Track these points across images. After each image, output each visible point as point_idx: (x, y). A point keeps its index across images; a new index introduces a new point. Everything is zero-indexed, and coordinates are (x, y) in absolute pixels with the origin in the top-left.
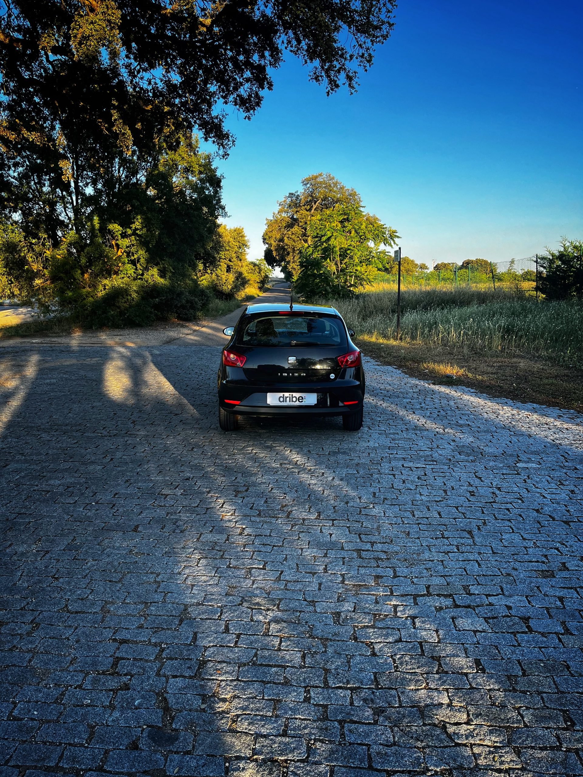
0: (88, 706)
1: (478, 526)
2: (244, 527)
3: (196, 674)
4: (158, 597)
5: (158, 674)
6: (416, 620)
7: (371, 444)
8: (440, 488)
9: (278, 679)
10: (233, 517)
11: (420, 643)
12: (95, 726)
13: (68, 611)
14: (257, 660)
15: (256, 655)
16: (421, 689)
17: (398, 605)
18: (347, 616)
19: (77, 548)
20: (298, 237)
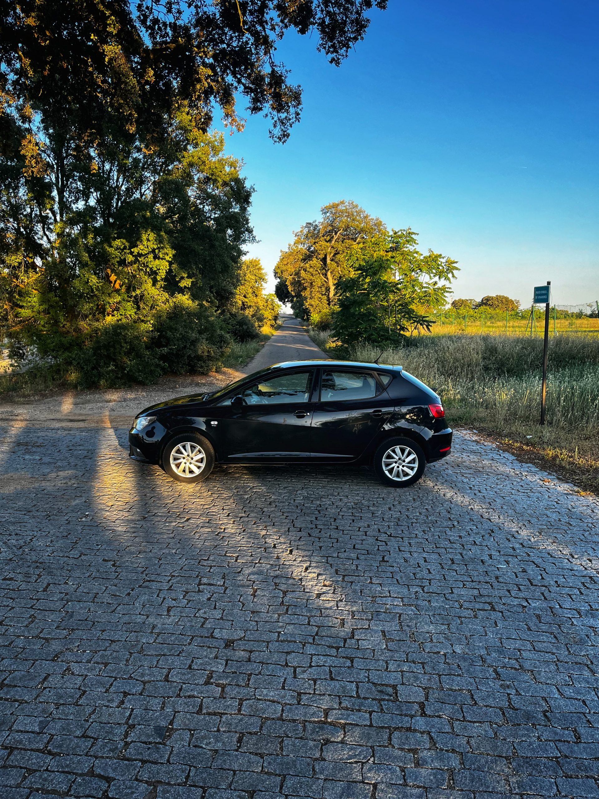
20: (317, 271)
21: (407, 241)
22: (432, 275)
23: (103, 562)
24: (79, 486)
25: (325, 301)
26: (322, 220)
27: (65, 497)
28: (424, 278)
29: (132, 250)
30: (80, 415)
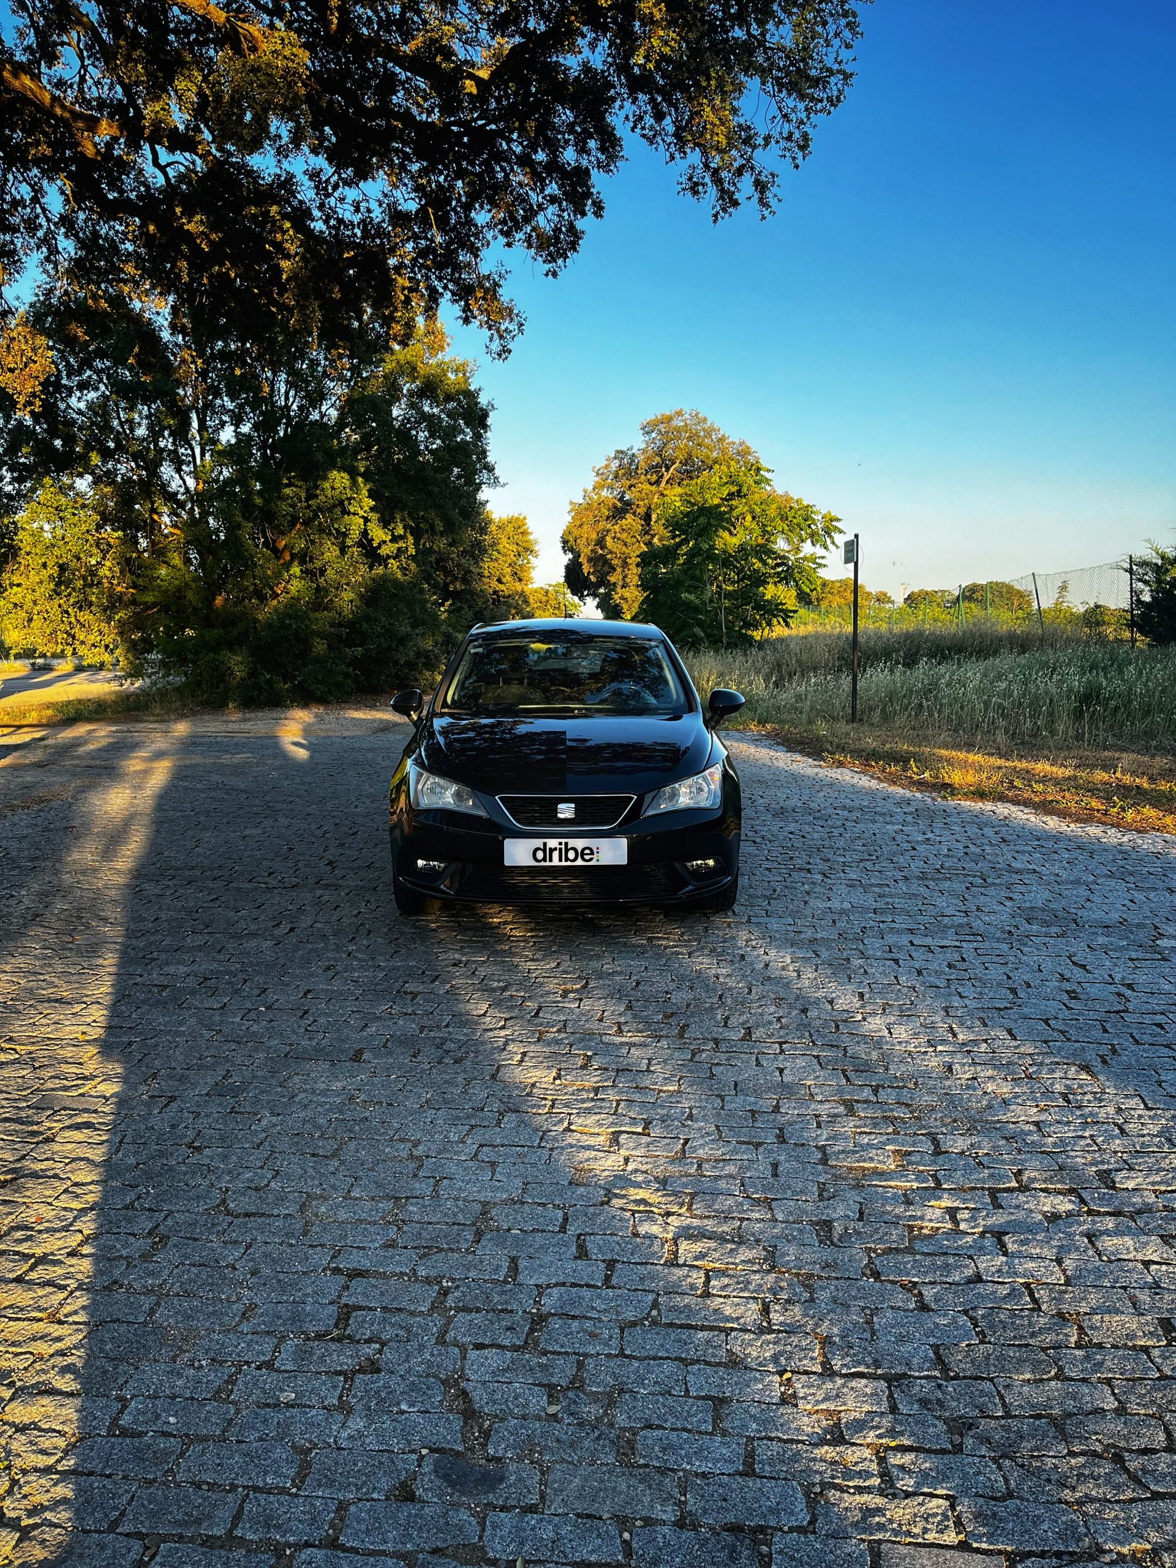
0: (289, 1405)
1: (1101, 1057)
2: (589, 1053)
3: (526, 1342)
4: (423, 1188)
5: (441, 1340)
6: (1006, 1238)
7: (835, 904)
8: (999, 985)
9: (715, 1356)
10: (563, 1035)
11: (1027, 1285)
12: (310, 1450)
13: (229, 1213)
14: (659, 1314)
15: (655, 1305)
16: (1049, 1380)
17: (958, 1208)
18: (846, 1229)
19: (235, 1092)
20: (634, 537)
26: (643, 446)
29: (310, 503)
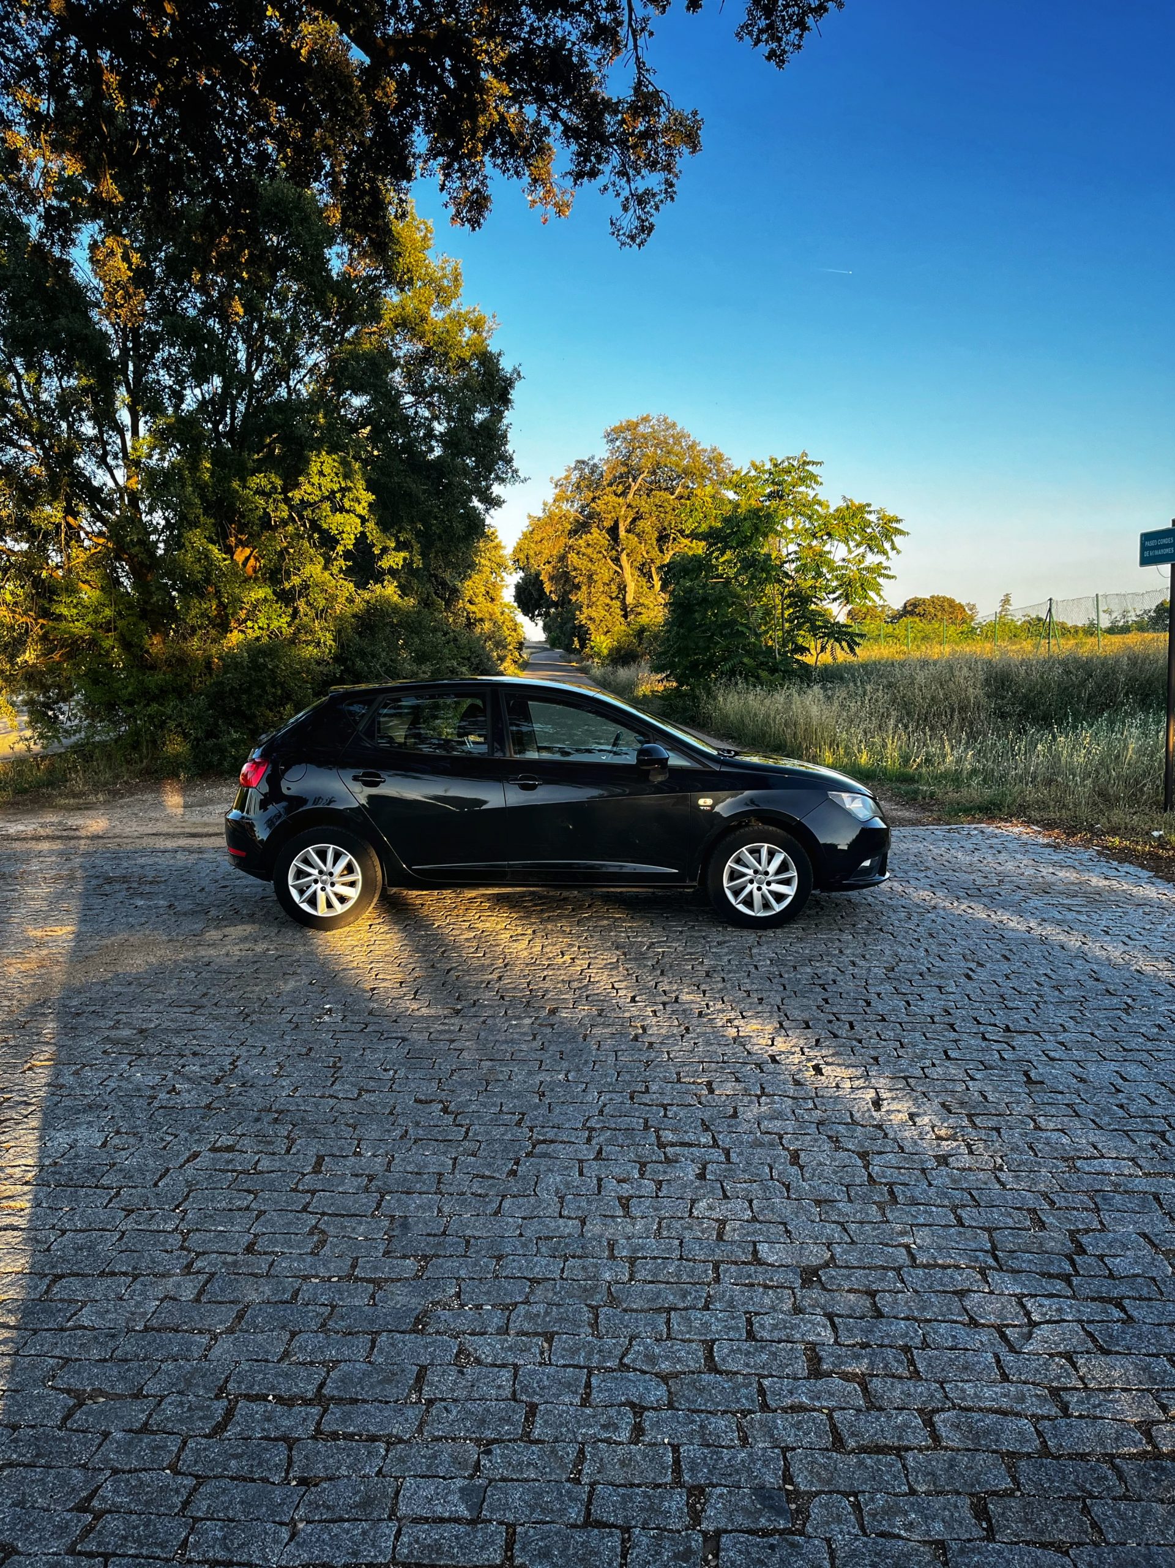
20: (600, 552)
21: (800, 478)
22: (852, 544)
23: (415, 1105)
24: (280, 953)
25: (618, 610)
26: (606, 455)
27: (261, 976)
28: (838, 551)
29: (290, 495)
30: (206, 825)
